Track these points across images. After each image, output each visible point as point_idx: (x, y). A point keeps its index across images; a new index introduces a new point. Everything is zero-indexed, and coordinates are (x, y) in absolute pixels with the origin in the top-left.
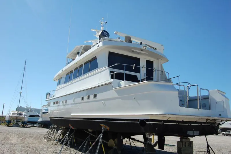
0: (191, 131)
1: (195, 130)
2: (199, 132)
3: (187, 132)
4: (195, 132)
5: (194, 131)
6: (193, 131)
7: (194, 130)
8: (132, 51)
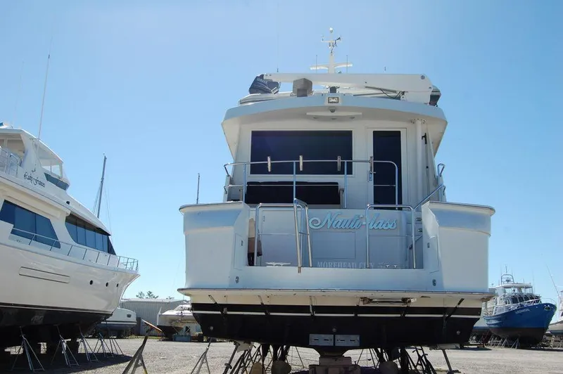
0: (323, 336)
1: (339, 332)
2: (357, 338)
3: (309, 336)
4: (338, 337)
5: (335, 334)
6: (331, 333)
7: (334, 330)
8: (315, 118)
